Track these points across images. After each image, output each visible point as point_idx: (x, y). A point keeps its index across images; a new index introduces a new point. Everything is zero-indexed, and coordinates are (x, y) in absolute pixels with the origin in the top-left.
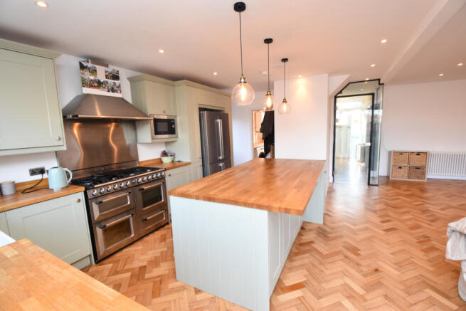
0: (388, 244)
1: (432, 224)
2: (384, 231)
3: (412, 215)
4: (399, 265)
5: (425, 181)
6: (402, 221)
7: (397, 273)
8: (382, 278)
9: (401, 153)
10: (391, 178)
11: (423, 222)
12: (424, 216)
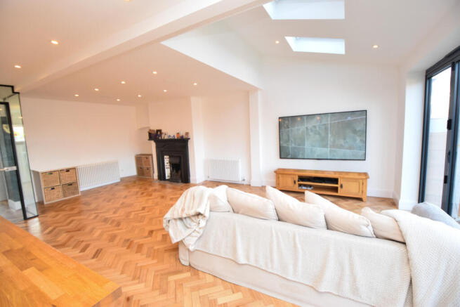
0: (110, 267)
1: (120, 227)
2: (93, 258)
3: (100, 229)
4: (136, 278)
5: (80, 194)
6: (99, 238)
7: (142, 285)
8: (139, 301)
9: (51, 173)
10: (45, 203)
11: (112, 230)
12: (108, 225)
